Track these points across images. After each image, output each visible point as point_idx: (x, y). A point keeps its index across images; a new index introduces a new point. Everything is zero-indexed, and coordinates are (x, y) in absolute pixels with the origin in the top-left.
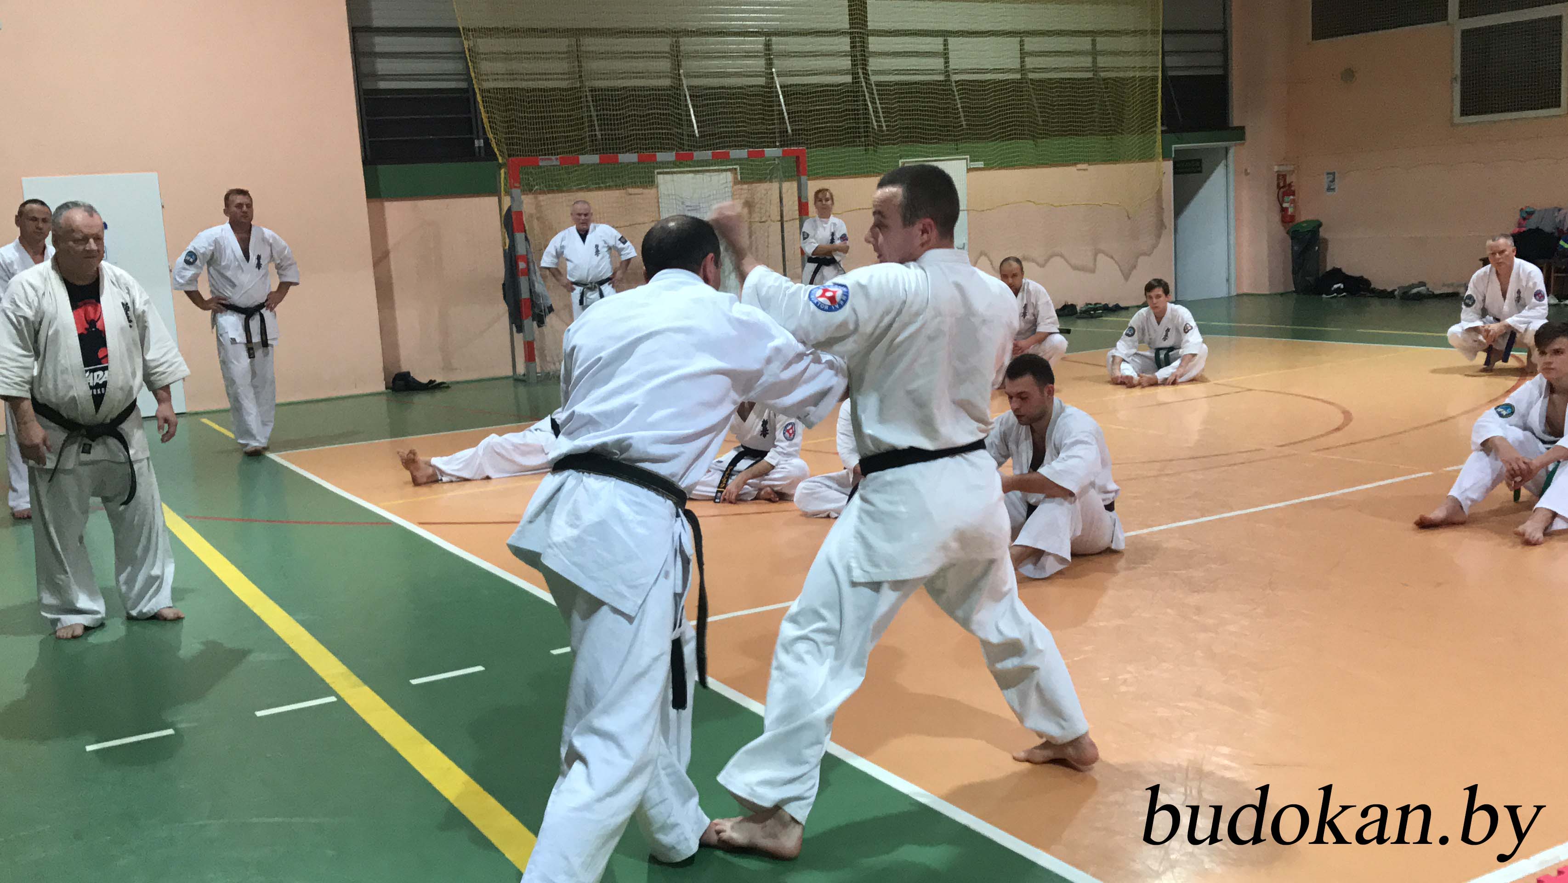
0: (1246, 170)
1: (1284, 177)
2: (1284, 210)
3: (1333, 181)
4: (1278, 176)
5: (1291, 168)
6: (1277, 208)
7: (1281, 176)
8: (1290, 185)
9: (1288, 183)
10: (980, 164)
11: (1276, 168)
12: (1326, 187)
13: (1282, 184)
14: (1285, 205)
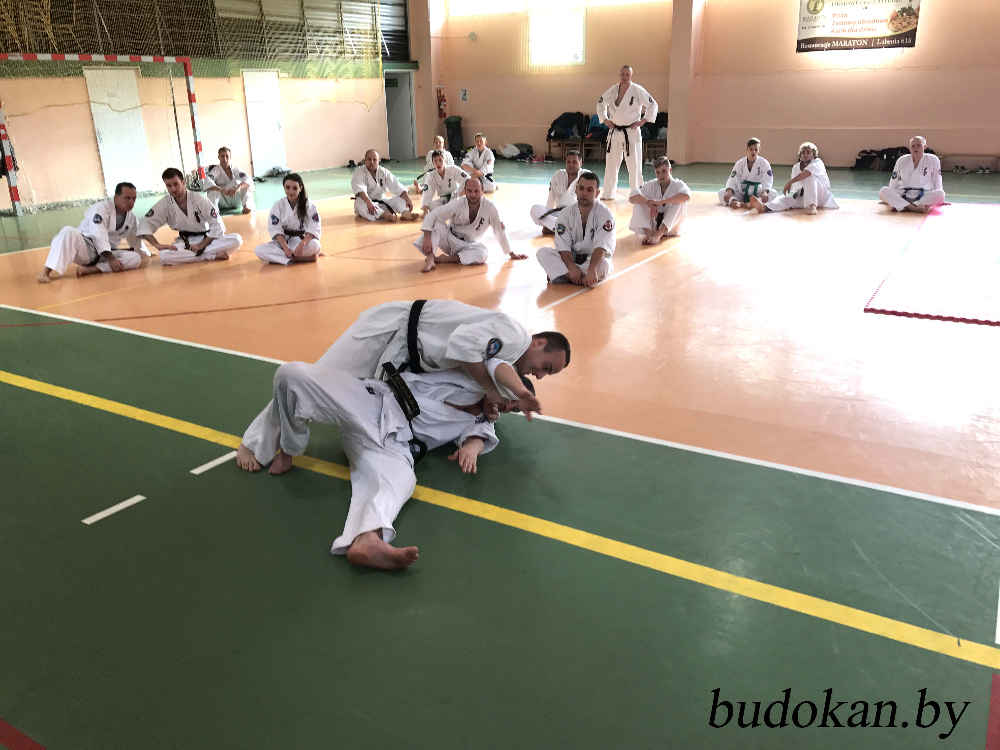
0: (420, 86)
1: (440, 91)
2: (440, 110)
3: (465, 94)
4: (437, 91)
5: (443, 86)
6: (437, 109)
7: (439, 91)
8: (443, 96)
9: (442, 95)
10: (286, 75)
11: (437, 86)
12: (461, 98)
13: (439, 96)
14: (442, 107)
